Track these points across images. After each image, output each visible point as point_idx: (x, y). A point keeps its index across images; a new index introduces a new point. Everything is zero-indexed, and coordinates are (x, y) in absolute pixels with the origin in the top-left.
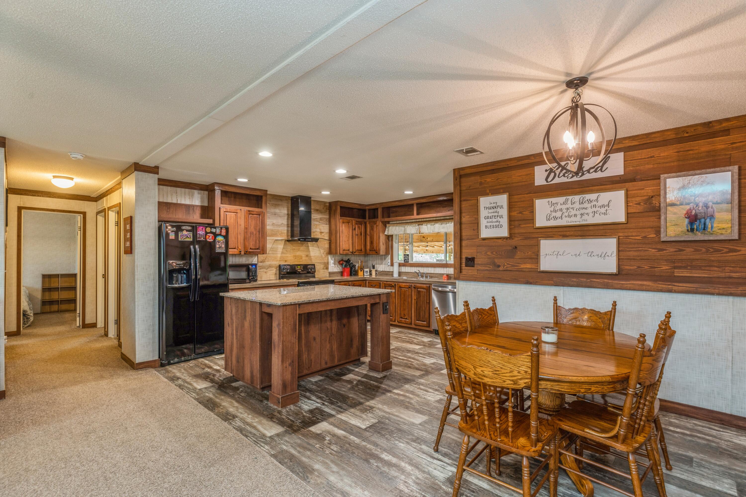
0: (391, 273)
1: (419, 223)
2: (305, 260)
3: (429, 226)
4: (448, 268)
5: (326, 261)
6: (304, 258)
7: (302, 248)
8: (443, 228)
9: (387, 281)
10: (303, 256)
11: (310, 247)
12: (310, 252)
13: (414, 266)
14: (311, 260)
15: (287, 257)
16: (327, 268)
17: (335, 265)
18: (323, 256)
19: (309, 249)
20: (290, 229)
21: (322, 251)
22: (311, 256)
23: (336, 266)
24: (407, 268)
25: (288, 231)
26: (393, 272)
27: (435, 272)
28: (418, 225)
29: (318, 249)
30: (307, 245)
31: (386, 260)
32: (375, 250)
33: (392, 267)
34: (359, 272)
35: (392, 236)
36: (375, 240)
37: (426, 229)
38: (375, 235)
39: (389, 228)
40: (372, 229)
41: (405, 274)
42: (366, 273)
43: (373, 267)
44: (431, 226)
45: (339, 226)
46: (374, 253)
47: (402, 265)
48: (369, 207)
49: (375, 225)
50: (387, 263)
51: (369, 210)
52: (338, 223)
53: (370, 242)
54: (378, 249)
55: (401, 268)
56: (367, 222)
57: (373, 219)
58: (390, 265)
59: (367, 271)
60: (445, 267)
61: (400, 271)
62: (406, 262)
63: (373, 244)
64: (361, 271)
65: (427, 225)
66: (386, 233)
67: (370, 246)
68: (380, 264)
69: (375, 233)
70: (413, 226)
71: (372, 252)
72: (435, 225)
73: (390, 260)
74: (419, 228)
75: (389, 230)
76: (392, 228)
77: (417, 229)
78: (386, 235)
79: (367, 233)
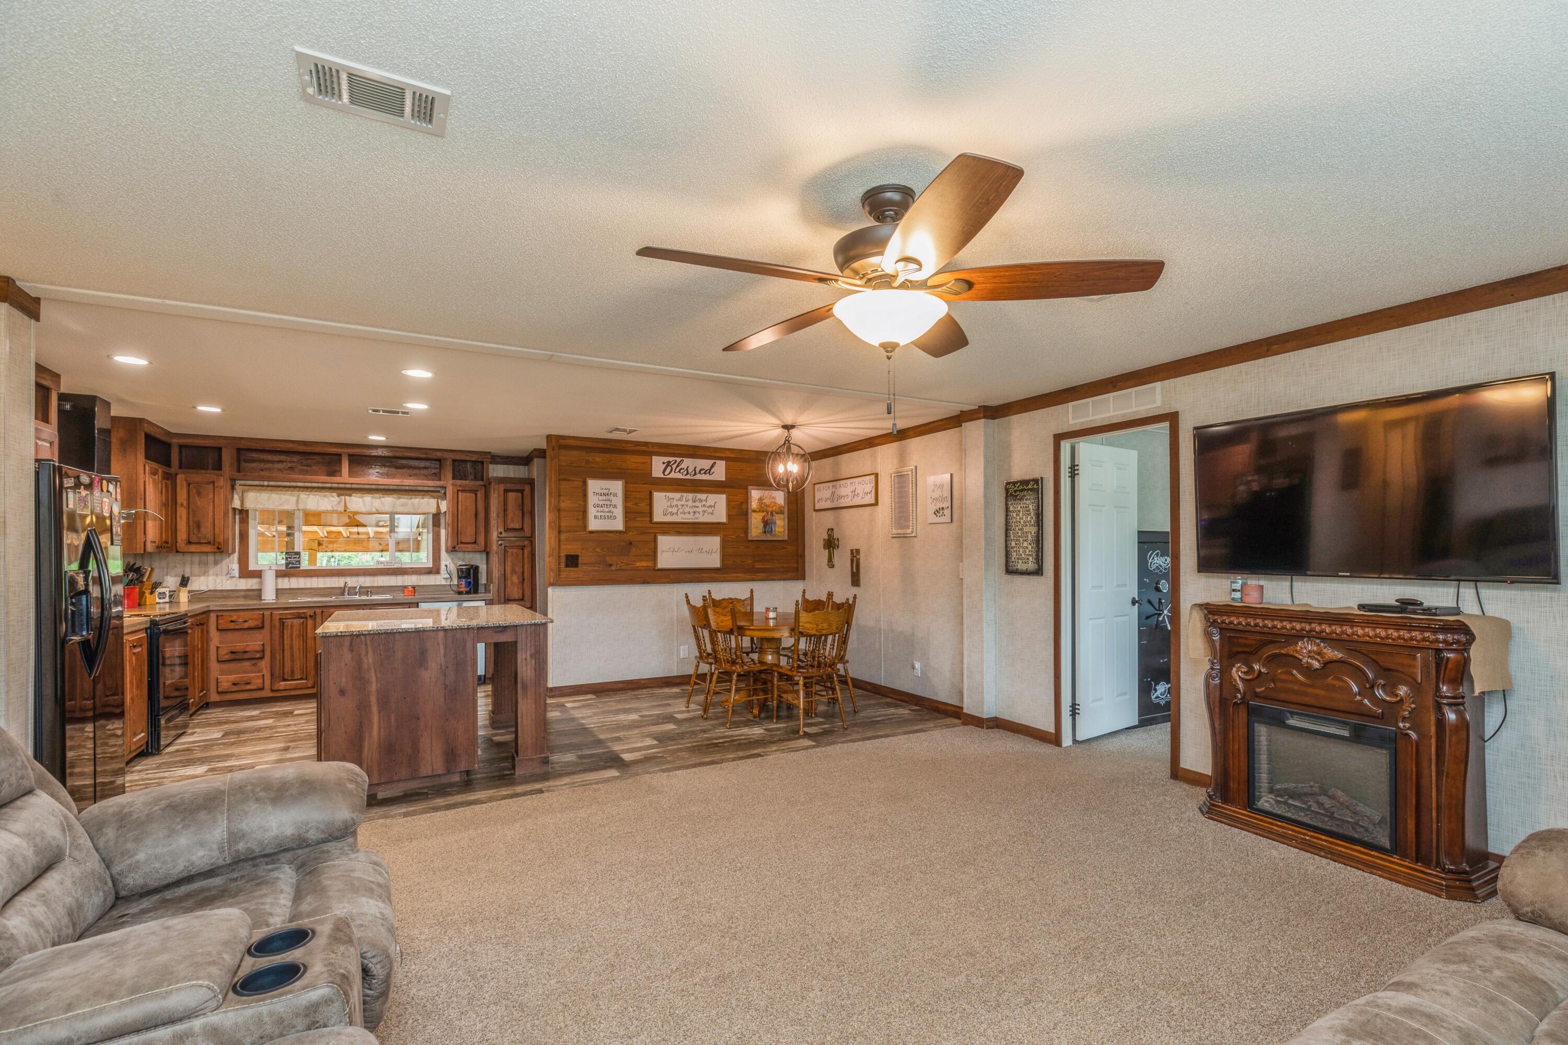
0: (256, 593)
1: (340, 492)
3: (368, 498)
4: (406, 577)
9: (286, 609)
13: (318, 576)
24: (294, 580)
26: (260, 590)
31: (219, 566)
32: (209, 543)
33: (243, 581)
34: (147, 595)
35: (247, 511)
36: (211, 520)
37: (361, 504)
38: (211, 507)
39: (245, 494)
40: (199, 494)
41: (289, 593)
42: (160, 598)
43: (184, 582)
44: (374, 500)
45: (145, 482)
46: (208, 548)
47: (280, 574)
48: (183, 441)
49: (211, 485)
50: (225, 571)
51: (181, 447)
52: (142, 476)
53: (191, 524)
54: (221, 540)
55: (280, 580)
56: (178, 476)
57: (203, 471)
58: (237, 575)
59: (164, 593)
60: (400, 574)
61: (280, 587)
62: (291, 568)
63: (202, 529)
64: (152, 593)
65: (362, 497)
66: (237, 504)
67: (191, 533)
68: (199, 576)
69: (211, 504)
70: (324, 496)
71: (198, 546)
72: (383, 499)
73: (238, 565)
74: (341, 500)
75: (245, 498)
76: (258, 494)
77: (336, 503)
78: (234, 509)
79: (178, 501)
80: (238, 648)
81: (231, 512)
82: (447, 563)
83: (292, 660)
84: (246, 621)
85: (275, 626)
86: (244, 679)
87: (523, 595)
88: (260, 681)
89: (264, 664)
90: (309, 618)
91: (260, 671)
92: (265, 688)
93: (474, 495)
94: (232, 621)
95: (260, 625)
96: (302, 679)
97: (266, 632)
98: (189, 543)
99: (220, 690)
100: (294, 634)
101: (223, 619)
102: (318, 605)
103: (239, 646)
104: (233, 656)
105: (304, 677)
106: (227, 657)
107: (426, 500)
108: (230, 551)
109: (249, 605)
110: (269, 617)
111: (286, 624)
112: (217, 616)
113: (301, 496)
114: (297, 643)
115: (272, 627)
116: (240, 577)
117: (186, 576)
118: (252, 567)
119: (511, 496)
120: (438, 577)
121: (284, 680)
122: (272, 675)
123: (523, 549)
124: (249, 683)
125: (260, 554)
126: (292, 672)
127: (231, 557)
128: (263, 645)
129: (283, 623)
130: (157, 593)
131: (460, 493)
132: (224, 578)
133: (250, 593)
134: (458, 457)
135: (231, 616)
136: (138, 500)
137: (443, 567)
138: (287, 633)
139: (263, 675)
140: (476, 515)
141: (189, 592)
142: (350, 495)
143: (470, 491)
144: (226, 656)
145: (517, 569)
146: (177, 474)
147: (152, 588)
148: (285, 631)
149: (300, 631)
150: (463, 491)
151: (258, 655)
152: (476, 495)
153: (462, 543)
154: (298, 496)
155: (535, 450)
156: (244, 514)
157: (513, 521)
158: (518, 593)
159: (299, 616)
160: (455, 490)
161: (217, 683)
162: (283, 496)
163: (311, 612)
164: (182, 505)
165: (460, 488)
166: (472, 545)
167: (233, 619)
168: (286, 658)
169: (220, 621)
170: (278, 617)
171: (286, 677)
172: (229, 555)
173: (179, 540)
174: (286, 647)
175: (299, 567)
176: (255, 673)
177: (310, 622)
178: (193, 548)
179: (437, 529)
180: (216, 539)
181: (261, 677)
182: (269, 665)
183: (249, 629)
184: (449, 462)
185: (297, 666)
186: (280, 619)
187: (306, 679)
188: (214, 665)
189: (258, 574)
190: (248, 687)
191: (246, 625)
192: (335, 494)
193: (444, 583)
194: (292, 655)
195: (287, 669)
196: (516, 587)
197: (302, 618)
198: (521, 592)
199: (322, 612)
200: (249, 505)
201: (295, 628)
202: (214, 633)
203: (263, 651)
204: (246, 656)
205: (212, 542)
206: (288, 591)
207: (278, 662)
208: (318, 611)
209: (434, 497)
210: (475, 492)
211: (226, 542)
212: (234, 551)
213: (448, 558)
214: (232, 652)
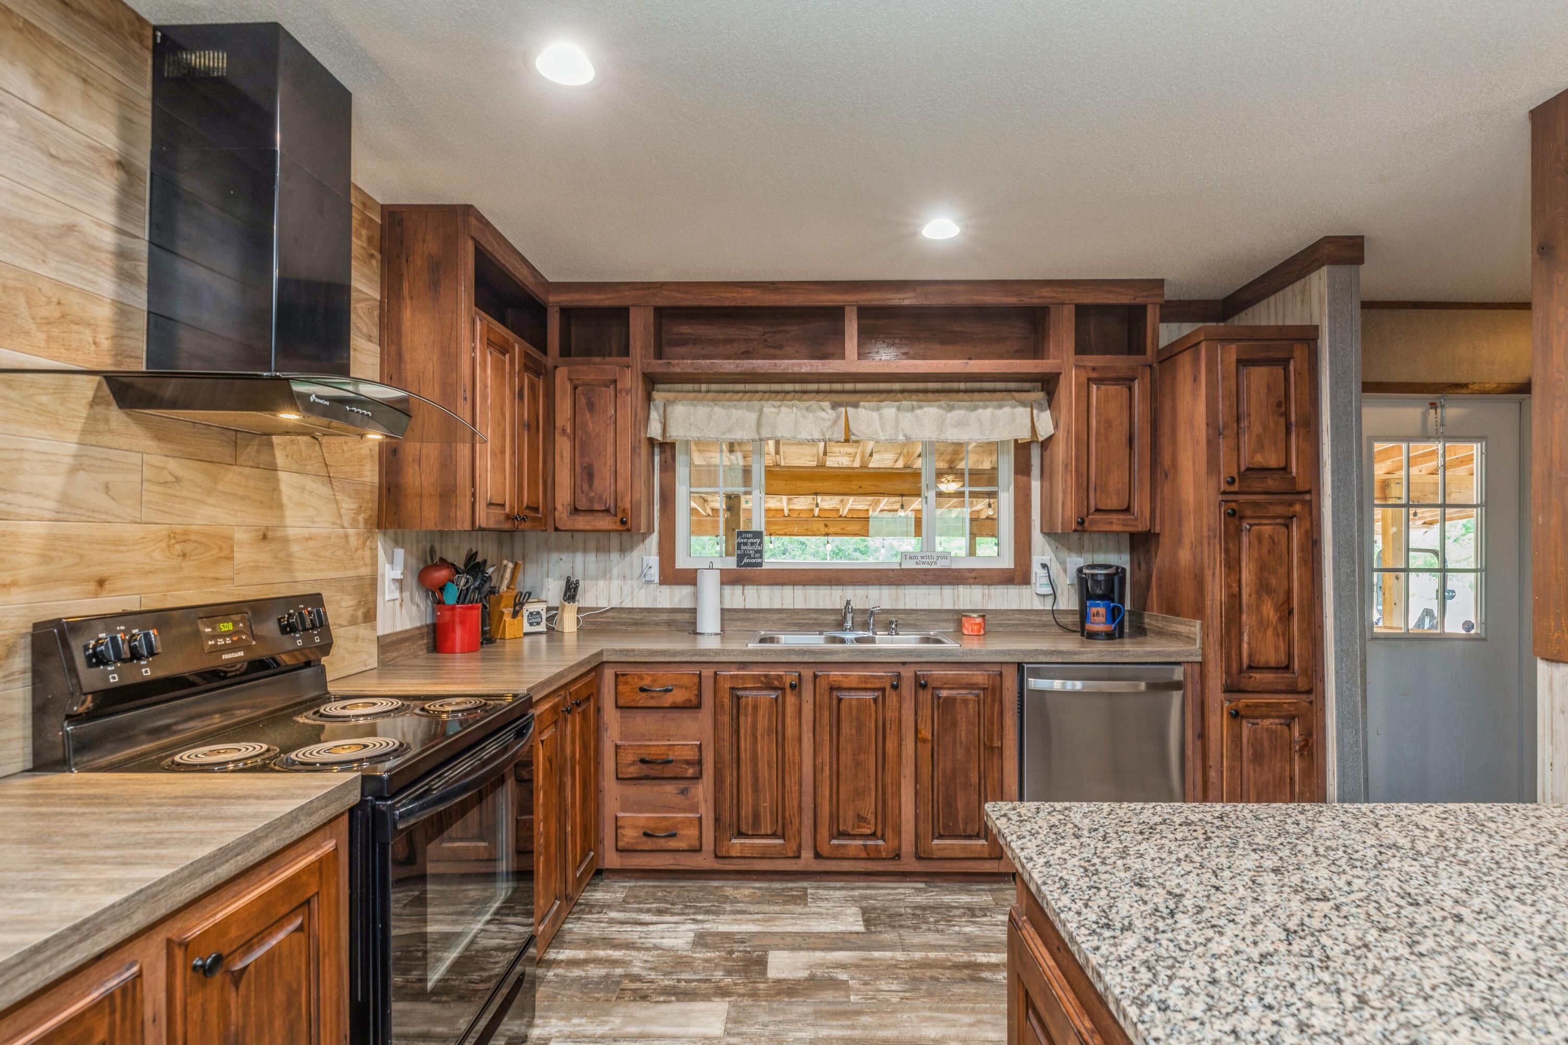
0: (687, 616)
1: (836, 398)
2: (256, 568)
3: (890, 410)
4: (961, 588)
5: (365, 571)
6: (242, 556)
7: (232, 478)
8: (960, 424)
9: (743, 665)
10: (240, 535)
11: (282, 475)
12: (281, 507)
13: (794, 583)
14: (287, 564)
15: (118, 543)
16: (370, 617)
17: (401, 590)
18: (353, 542)
19: (276, 489)
20: (140, 299)
21: (348, 505)
22: (286, 541)
23: (406, 595)
24: (751, 590)
25: (122, 311)
26: (694, 611)
27: (901, 606)
28: (835, 406)
29: (325, 490)
30: (264, 457)
31: (628, 558)
32: (607, 511)
33: (666, 590)
34: (507, 619)
35: (672, 445)
36: (610, 462)
37: (877, 425)
38: (612, 435)
39: (669, 410)
40: (591, 407)
41: (744, 620)
42: (531, 624)
43: (571, 591)
44: (901, 415)
45: (474, 360)
46: (605, 523)
47: (729, 579)
48: (567, 299)
49: (612, 387)
50: (637, 572)
51: (567, 312)
52: (466, 345)
53: (578, 470)
54: (628, 506)
55: (728, 590)
56: (558, 370)
57: (598, 359)
58: (657, 580)
59: (538, 613)
60: (950, 583)
61: (727, 605)
62: (747, 565)
63: (596, 482)
64: (515, 614)
65: (878, 409)
66: (655, 430)
67: (578, 490)
68: (597, 578)
69: (612, 428)
70: (807, 409)
71: (589, 518)
72: (918, 412)
73: (657, 558)
74: (838, 417)
75: (668, 416)
76: (692, 408)
77: (829, 423)
78: (651, 441)
79: (557, 424)
80: (653, 751)
81: (644, 450)
82: (1046, 559)
83: (756, 790)
84: (667, 691)
85: (722, 706)
86: (665, 824)
87: (1290, 656)
88: (694, 832)
89: (703, 791)
90: (788, 691)
91: (694, 808)
92: (704, 848)
93: (1125, 390)
94: (642, 690)
95: (694, 700)
96: (774, 835)
97: (706, 715)
98: (576, 510)
99: (620, 844)
100: (759, 726)
101: (626, 683)
102: (806, 659)
103: (656, 746)
104: (646, 770)
105: (780, 832)
106: (633, 771)
107: (1007, 410)
108: (643, 529)
109: (675, 653)
110: (711, 682)
111: (743, 701)
112: (617, 676)
113: (766, 410)
114: (765, 748)
115: (717, 708)
116: (662, 582)
117: (573, 579)
118: (682, 562)
119: (1258, 377)
120: (1025, 591)
121: (741, 834)
122: (717, 820)
123: (1288, 526)
124: (673, 835)
125: (693, 538)
126: (756, 816)
127: (647, 541)
128: (700, 746)
129: (739, 698)
130: (526, 614)
131: (1094, 388)
132: (636, 583)
133: (679, 617)
134: (1088, 299)
135: (641, 677)
136: (460, 401)
137: (1036, 569)
138: (745, 722)
139: (700, 819)
140: (1131, 441)
141: (580, 610)
142: (856, 406)
143: (1117, 381)
144: (632, 769)
145: (1273, 582)
146: (556, 367)
147: (515, 605)
148: (742, 719)
149: (770, 720)
150: (1100, 381)
151: (690, 772)
152: (1130, 389)
153: (1098, 510)
154: (761, 411)
155: (1327, 240)
156: (668, 453)
157: (1261, 447)
158: (1277, 648)
159: (768, 684)
160: (1084, 380)
161: (617, 828)
162: (733, 411)
163: (790, 677)
164: (564, 431)
165: (1094, 375)
166: (1122, 517)
167: (646, 682)
168: (743, 783)
169: (620, 687)
170: (728, 685)
171: (744, 829)
172: (645, 536)
173: (559, 507)
174: (743, 755)
175: (760, 564)
176: (684, 811)
177: (791, 699)
178: (581, 522)
179: (1025, 478)
180: (619, 504)
181: (696, 822)
182: (710, 796)
183: (675, 707)
184: (1068, 313)
185: (766, 804)
186: (732, 689)
187: (783, 837)
188: (611, 788)
189: (689, 578)
190: (672, 844)
191: (668, 700)
192: (826, 404)
193: (1038, 605)
194: (756, 778)
195: (747, 811)
196: (1270, 633)
197: (775, 688)
198: (1282, 645)
199: (815, 677)
200: (676, 432)
201: (761, 714)
202: (610, 715)
203: (700, 762)
204: (669, 771)
205: (612, 510)
206: (742, 615)
207: (727, 793)
208: (807, 673)
209: (1023, 404)
210: (1127, 381)
211: (636, 507)
212: (650, 530)
213: (1048, 548)
214: (643, 761)
